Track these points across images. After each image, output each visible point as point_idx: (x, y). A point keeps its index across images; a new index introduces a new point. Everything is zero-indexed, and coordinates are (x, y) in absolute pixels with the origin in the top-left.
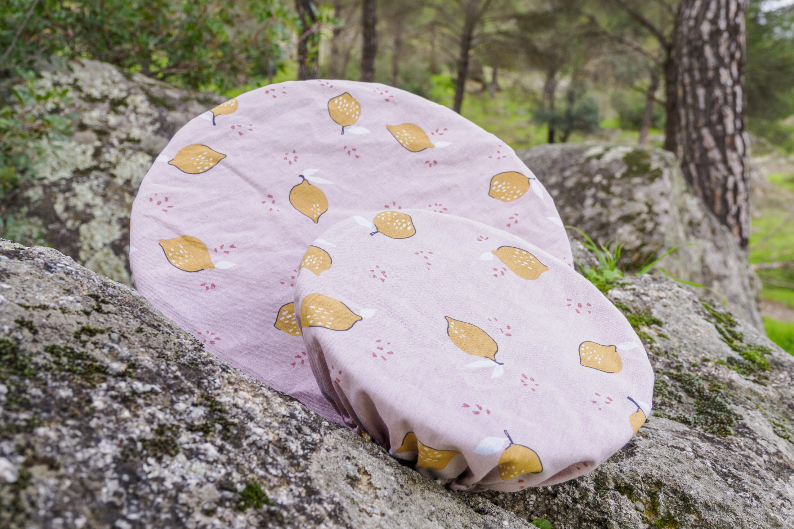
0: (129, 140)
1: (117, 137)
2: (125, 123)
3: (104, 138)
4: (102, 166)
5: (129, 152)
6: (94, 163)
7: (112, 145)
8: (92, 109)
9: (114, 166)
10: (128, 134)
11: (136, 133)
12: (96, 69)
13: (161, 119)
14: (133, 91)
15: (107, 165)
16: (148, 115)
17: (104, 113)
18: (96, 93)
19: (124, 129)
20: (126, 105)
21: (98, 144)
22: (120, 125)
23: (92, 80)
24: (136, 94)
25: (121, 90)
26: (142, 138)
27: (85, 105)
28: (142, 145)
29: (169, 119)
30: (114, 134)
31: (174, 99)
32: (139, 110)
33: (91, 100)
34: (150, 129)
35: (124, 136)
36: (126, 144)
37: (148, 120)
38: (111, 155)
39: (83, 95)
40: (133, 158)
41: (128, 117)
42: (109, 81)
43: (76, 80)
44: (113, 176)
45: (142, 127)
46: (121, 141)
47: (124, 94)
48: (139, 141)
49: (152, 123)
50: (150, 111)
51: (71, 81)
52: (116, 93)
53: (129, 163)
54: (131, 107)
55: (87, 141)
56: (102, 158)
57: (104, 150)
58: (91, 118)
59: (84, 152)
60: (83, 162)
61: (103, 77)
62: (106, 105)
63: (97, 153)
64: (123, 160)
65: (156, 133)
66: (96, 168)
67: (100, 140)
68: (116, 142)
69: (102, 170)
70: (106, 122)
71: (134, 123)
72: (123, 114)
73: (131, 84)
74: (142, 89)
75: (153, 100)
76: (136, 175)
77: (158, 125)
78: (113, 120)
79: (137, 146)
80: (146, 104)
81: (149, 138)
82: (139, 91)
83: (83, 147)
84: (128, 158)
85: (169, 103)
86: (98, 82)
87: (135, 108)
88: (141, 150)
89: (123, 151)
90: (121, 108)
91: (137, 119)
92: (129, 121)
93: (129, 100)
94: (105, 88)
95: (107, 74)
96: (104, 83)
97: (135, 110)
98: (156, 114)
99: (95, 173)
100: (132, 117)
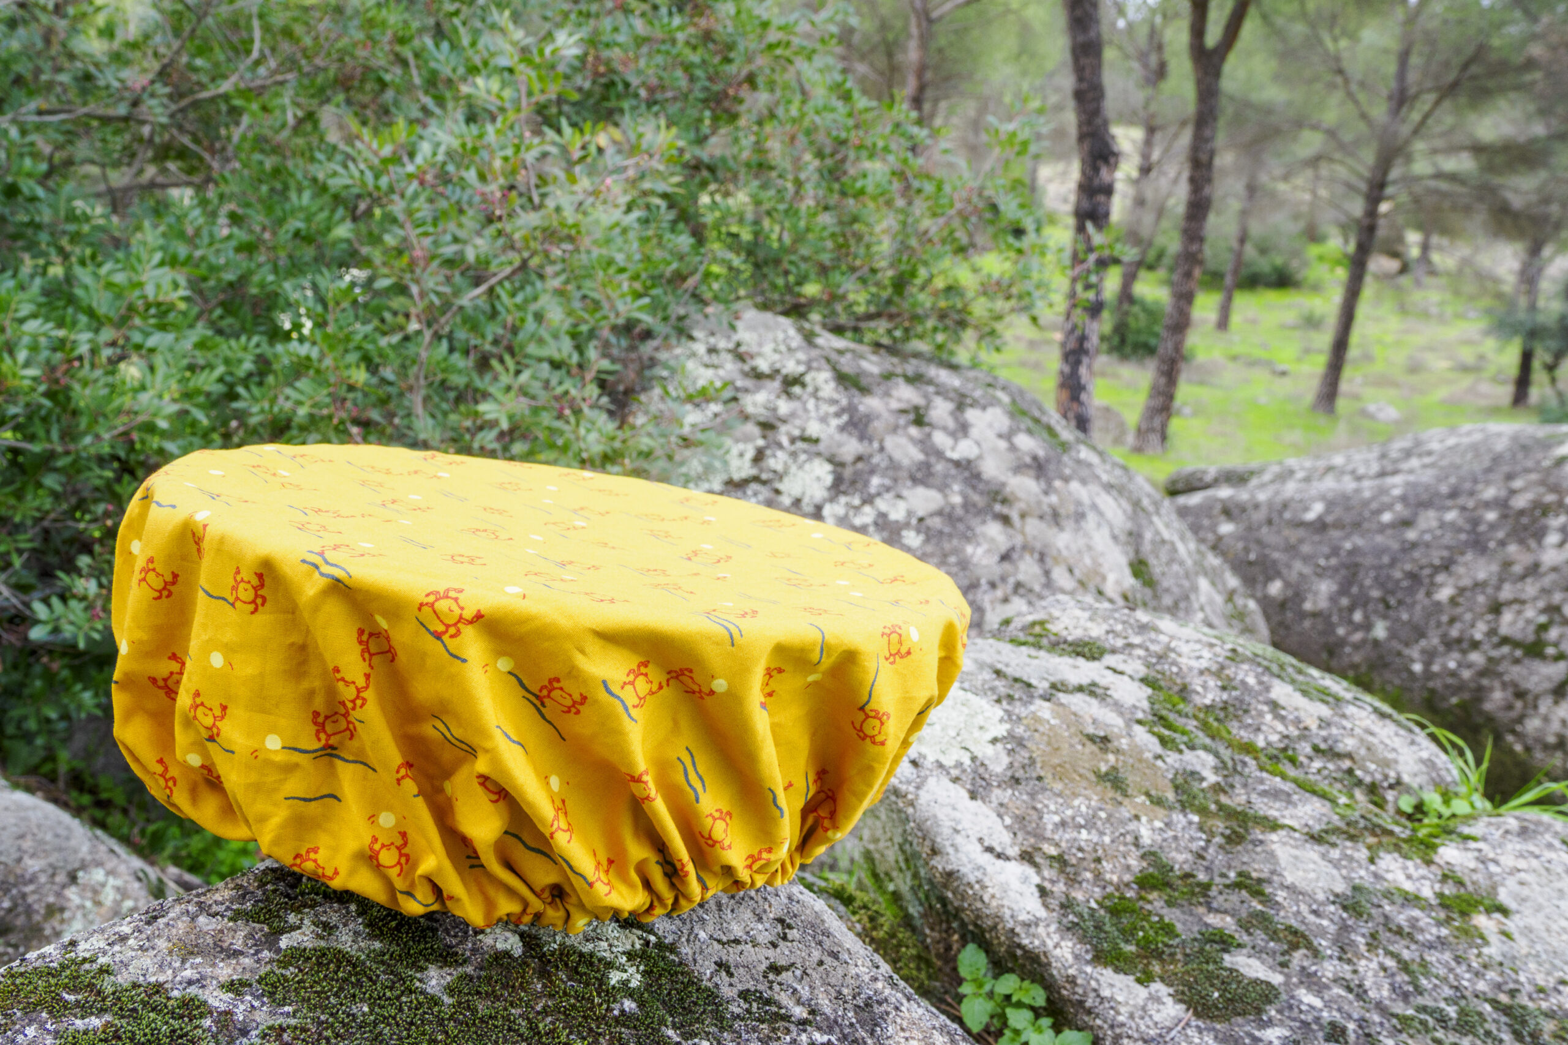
0: (804, 439)
1: (788, 434)
2: (800, 412)
3: (770, 433)
4: (764, 476)
5: (803, 457)
6: (754, 472)
7: (780, 446)
8: (758, 389)
9: (780, 477)
10: (803, 430)
11: (814, 429)
12: (767, 327)
13: (851, 409)
14: (815, 365)
15: (771, 476)
16: (833, 402)
17: (772, 397)
18: (763, 366)
19: (798, 422)
20: (803, 385)
21: (761, 442)
22: (793, 414)
23: (760, 345)
24: (819, 369)
25: (798, 362)
26: (823, 436)
27: (749, 383)
28: (821, 447)
29: (861, 408)
30: (783, 429)
31: (871, 375)
32: (821, 394)
33: (757, 375)
34: (835, 422)
35: (796, 433)
36: (800, 445)
37: (833, 409)
38: (777, 461)
39: (747, 368)
40: (807, 466)
41: (805, 403)
42: (783, 348)
43: (738, 345)
44: (777, 492)
45: (823, 420)
46: (793, 441)
47: (801, 369)
48: (817, 441)
49: (838, 415)
50: (836, 396)
51: (731, 346)
52: (791, 367)
53: (800, 473)
54: (810, 389)
55: (747, 439)
56: (764, 464)
57: (768, 452)
58: (755, 405)
59: (741, 455)
60: (740, 469)
61: (775, 341)
62: (776, 384)
63: (759, 457)
64: (793, 469)
65: (842, 429)
66: (756, 479)
67: (764, 437)
68: (785, 441)
69: (764, 483)
70: (775, 410)
71: (813, 414)
72: (799, 398)
73: (814, 353)
74: (828, 360)
75: (843, 379)
76: (808, 493)
77: (845, 418)
78: (784, 407)
79: (813, 448)
80: (832, 385)
81: (831, 437)
82: (823, 362)
83: (741, 446)
84: (800, 467)
85: (864, 382)
86: (768, 349)
87: (817, 390)
88: (819, 454)
89: (794, 455)
90: (797, 390)
91: (817, 407)
92: (806, 410)
93: (808, 379)
94: (777, 357)
95: (781, 336)
96: (775, 351)
97: (815, 394)
98: (844, 402)
99: (754, 486)
100: (811, 404)
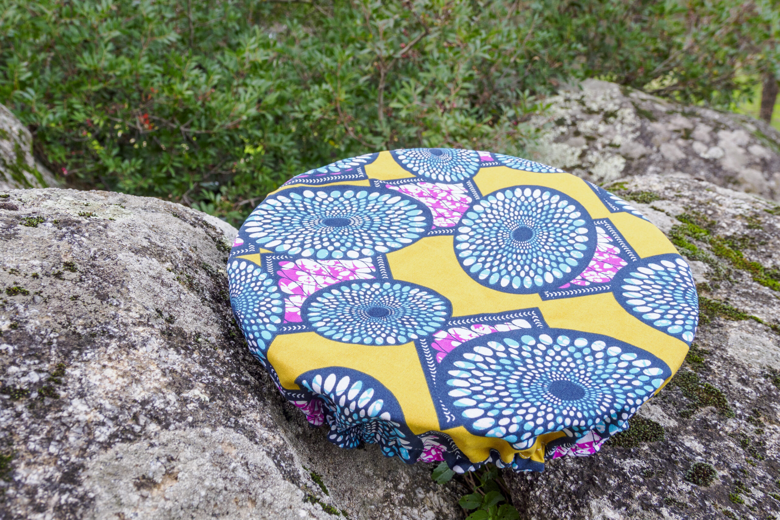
0: (611, 145)
1: (602, 142)
2: (611, 131)
3: (591, 143)
4: (584, 165)
5: (608, 155)
6: (579, 162)
7: (596, 149)
8: (589, 119)
9: (593, 165)
10: (611, 140)
11: (618, 140)
12: (602, 88)
13: (642, 129)
14: (624, 105)
15: (588, 165)
16: (631, 125)
17: (596, 123)
18: (595, 107)
19: (609, 136)
20: (616, 116)
21: (585, 147)
22: (607, 132)
23: (596, 96)
24: (626, 108)
25: (615, 105)
26: (623, 144)
27: (584, 116)
28: (621, 150)
29: (649, 129)
30: (600, 140)
31: (661, 112)
32: (625, 121)
33: (590, 112)
34: (631, 136)
35: (607, 142)
36: (608, 148)
37: (630, 129)
38: (592, 157)
39: (585, 108)
40: (610, 160)
41: (615, 126)
42: (608, 97)
43: (583, 97)
44: (591, 173)
45: (625, 135)
46: (604, 146)
47: (616, 108)
48: (618, 146)
49: (633, 132)
50: (634, 122)
51: (579, 97)
52: (610, 107)
53: (606, 164)
54: (619, 118)
55: (577, 145)
56: (585, 159)
57: (589, 152)
58: (585, 127)
59: (573, 154)
60: (571, 161)
61: (605, 95)
62: (600, 116)
63: (583, 154)
64: (602, 161)
65: (635, 140)
66: (579, 166)
67: (588, 144)
68: (599, 146)
69: (583, 168)
70: (596, 130)
71: (619, 132)
72: (612, 123)
73: (625, 99)
74: (633, 103)
75: (640, 113)
76: (609, 174)
77: (638, 134)
78: (602, 128)
79: (616, 150)
80: (633, 115)
81: (628, 144)
82: (630, 104)
83: (574, 149)
84: (606, 160)
85: (654, 115)
86: (599, 99)
87: (623, 118)
88: (618, 153)
89: (603, 154)
90: (611, 119)
91: (622, 128)
92: (615, 130)
93: (619, 113)
94: (603, 102)
95: (608, 91)
96: (603, 99)
97: (622, 122)
98: (638, 125)
99: (577, 170)
100: (618, 127)
